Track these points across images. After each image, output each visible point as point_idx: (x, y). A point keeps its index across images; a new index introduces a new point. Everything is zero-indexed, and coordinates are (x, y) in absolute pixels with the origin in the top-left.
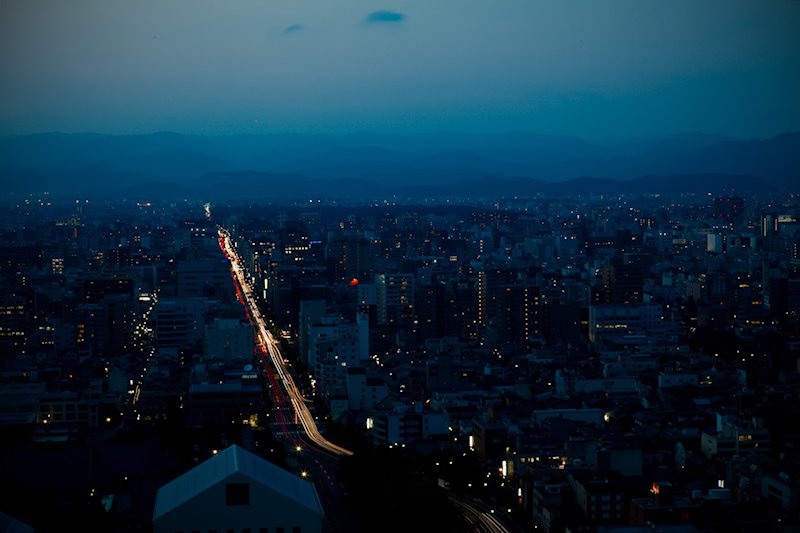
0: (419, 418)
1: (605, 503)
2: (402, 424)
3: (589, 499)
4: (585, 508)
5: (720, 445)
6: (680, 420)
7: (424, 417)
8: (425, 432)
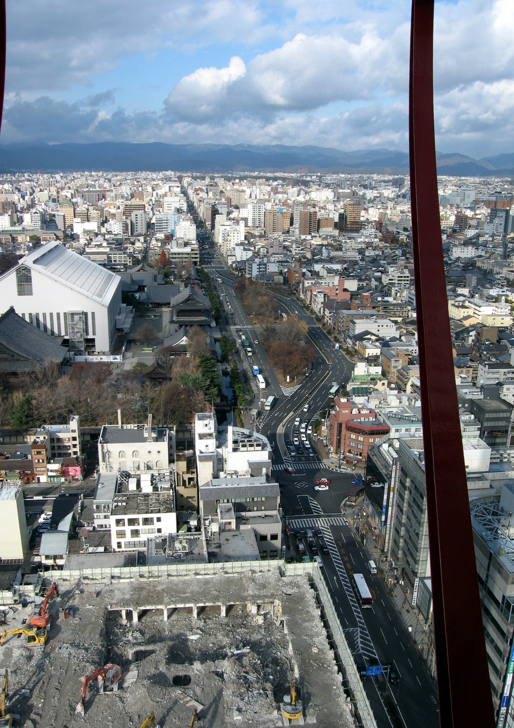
0: (265, 265)
2: (258, 267)
5: (389, 280)
6: (374, 269)
7: (268, 264)
8: (267, 271)
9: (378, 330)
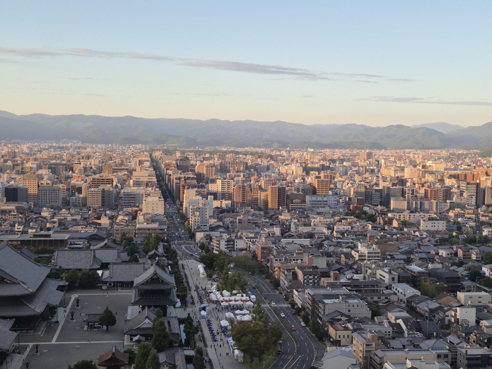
0: (234, 241)
1: (311, 279)
2: (226, 243)
3: (304, 277)
4: (302, 281)
5: (359, 256)
6: (343, 245)
7: (235, 241)
8: (235, 247)
9: (349, 311)
